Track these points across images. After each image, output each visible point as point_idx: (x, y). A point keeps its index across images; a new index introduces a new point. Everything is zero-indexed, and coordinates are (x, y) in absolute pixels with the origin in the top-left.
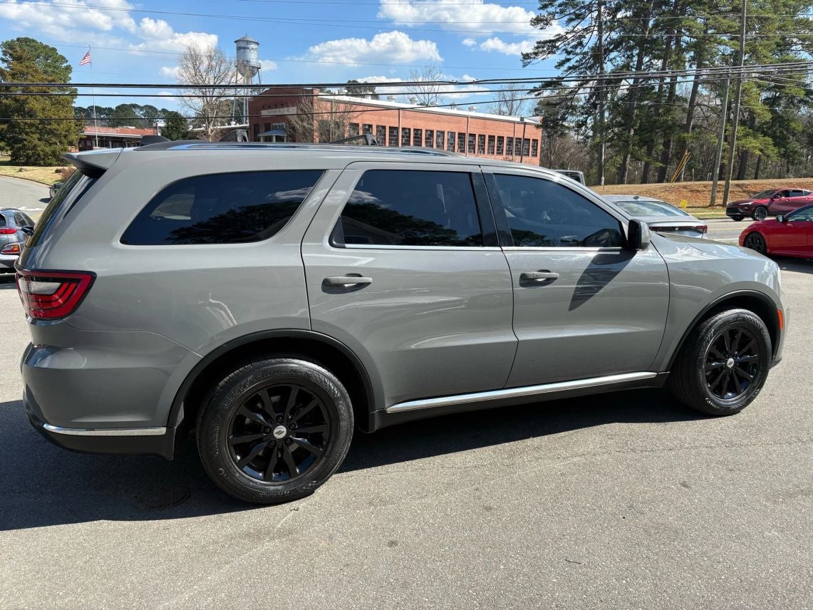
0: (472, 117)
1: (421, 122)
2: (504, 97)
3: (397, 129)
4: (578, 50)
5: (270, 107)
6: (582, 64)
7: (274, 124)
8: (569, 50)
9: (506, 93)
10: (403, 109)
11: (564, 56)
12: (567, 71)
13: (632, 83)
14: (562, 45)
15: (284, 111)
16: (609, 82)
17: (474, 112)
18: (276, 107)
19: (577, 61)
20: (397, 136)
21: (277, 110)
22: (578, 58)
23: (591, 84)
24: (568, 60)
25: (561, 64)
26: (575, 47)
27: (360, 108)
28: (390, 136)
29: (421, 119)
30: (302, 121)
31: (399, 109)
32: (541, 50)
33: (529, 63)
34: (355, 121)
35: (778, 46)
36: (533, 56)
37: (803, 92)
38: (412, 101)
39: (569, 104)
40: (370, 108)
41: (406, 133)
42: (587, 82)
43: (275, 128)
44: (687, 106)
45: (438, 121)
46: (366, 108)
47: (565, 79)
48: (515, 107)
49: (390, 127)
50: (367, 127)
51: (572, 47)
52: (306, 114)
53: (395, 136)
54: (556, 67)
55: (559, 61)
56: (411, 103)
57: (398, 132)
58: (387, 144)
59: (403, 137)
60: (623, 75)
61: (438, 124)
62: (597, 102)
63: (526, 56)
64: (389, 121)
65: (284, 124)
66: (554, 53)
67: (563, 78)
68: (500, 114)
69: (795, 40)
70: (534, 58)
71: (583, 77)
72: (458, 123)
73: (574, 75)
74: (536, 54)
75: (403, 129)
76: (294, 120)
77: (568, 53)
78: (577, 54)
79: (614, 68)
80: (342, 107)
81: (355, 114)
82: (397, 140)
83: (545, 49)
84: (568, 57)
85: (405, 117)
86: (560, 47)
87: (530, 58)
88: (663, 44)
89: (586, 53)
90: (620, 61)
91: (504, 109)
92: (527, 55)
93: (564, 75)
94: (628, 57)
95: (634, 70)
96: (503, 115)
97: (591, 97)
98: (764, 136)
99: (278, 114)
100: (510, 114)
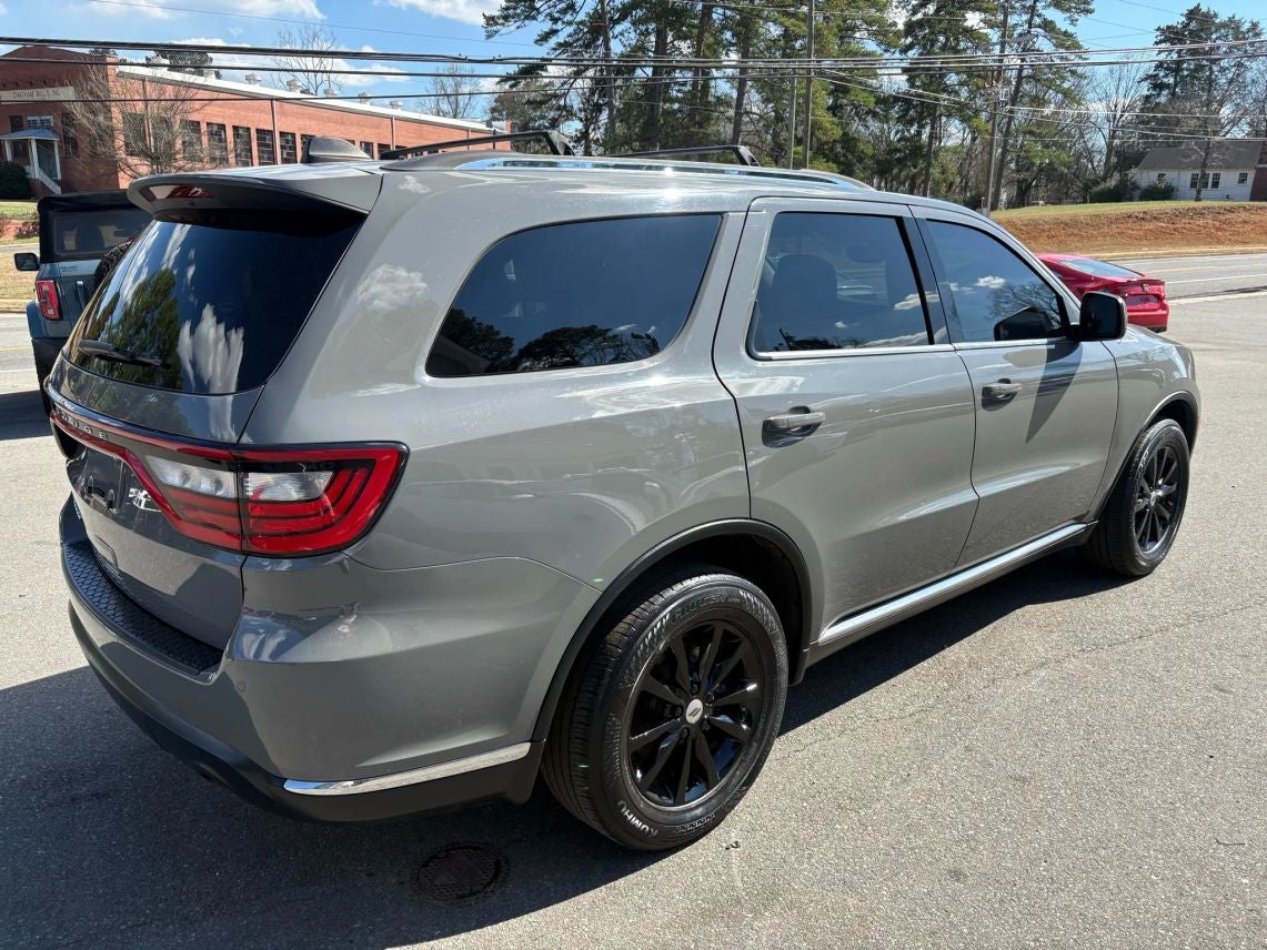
0: (398, 119)
1: (313, 123)
2: (443, 87)
3: (271, 133)
4: (568, 17)
5: (17, 86)
6: (578, 40)
7: (30, 118)
8: (556, 15)
9: (445, 79)
10: (278, 99)
11: (547, 26)
12: (555, 49)
13: (650, 75)
14: (545, 7)
15: (48, 94)
16: (618, 71)
17: (399, 110)
18: (31, 85)
19: (570, 35)
20: (273, 146)
21: (35, 91)
22: (570, 29)
23: (590, 73)
24: (554, 32)
25: (545, 37)
26: (564, 12)
27: (206, 95)
28: (259, 145)
29: (311, 117)
30: (94, 113)
31: (272, 99)
32: (511, 12)
33: (496, 32)
34: (194, 117)
35: (840, 31)
36: (501, 21)
37: (873, 100)
38: (291, 85)
39: (562, 102)
40: (222, 96)
41: (287, 141)
42: (587, 68)
43: (33, 126)
44: (731, 112)
45: (342, 123)
46: (215, 95)
47: (554, 62)
48: (461, 104)
49: (258, 131)
50: (215, 128)
51: (558, 12)
52: (102, 101)
53: (268, 146)
54: (536, 42)
55: (540, 33)
56: (290, 90)
57: (273, 139)
58: (256, 161)
59: (282, 147)
60: (638, 61)
61: (342, 128)
62: (601, 102)
63: (491, 20)
64: (257, 119)
65: (50, 117)
66: (534, 18)
67: (551, 60)
68: (439, 115)
69: (858, 23)
70: (503, 24)
71: (578, 61)
72: (376, 128)
73: (564, 56)
74: (506, 18)
75: (282, 134)
76: (78, 110)
77: (555, 20)
78: (569, 23)
79: (623, 49)
80: (170, 92)
81: (197, 105)
82: (273, 152)
83: (519, 11)
84: (555, 27)
85: (283, 113)
86: (542, 9)
87: (497, 24)
88: (696, 17)
89: (582, 23)
90: (632, 38)
91: (445, 106)
92: (492, 18)
93: (553, 57)
94: (642, 34)
95: (651, 54)
96: (444, 116)
97: (592, 92)
98: (828, 161)
99: (36, 98)
100: (455, 117)
